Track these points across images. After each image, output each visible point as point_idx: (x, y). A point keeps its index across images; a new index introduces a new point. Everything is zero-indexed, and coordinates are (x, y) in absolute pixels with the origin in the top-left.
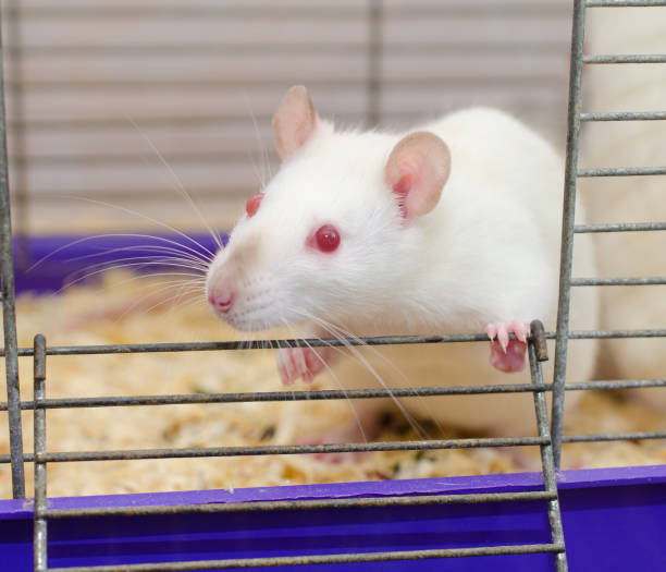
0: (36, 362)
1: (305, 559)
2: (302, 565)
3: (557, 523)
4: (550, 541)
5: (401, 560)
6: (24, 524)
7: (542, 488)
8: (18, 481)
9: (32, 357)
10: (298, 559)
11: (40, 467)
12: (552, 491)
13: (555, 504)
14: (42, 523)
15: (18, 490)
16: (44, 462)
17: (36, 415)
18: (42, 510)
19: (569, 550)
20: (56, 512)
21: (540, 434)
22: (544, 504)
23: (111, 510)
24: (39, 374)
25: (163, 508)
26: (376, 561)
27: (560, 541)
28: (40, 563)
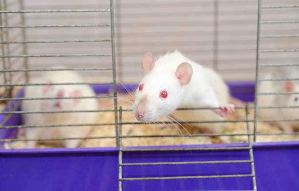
3: (252, 155)
4: (249, 159)
7: (248, 146)
12: (250, 147)
13: (251, 151)
14: (121, 152)
17: (120, 126)
18: (121, 149)
19: (255, 162)
20: (125, 150)
21: (248, 132)
22: (248, 150)
24: (120, 116)
27: (252, 160)
28: (120, 162)
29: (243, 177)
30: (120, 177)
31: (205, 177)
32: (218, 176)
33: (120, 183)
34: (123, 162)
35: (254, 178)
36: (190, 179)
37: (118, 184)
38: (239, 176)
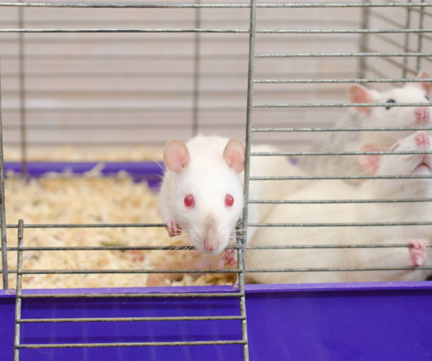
0: (19, 231)
1: (131, 319)
2: (129, 321)
3: (244, 307)
4: (240, 314)
5: (173, 320)
6: (11, 300)
7: (238, 291)
8: (5, 282)
9: (17, 229)
10: (128, 319)
11: (20, 276)
12: (242, 293)
13: (243, 299)
14: (19, 300)
15: (5, 285)
16: (21, 274)
17: (18, 254)
18: (20, 294)
19: (248, 318)
20: (25, 295)
21: (238, 268)
22: (239, 298)
23: (49, 295)
24: (20, 236)
25: (71, 295)
26: (162, 321)
27: (244, 315)
28: (18, 317)
29: (226, 344)
30: (17, 342)
31: (162, 343)
32: (184, 343)
33: (17, 352)
34: (22, 317)
35: (246, 346)
36: (125, 346)
37: (13, 354)
38: (220, 342)
